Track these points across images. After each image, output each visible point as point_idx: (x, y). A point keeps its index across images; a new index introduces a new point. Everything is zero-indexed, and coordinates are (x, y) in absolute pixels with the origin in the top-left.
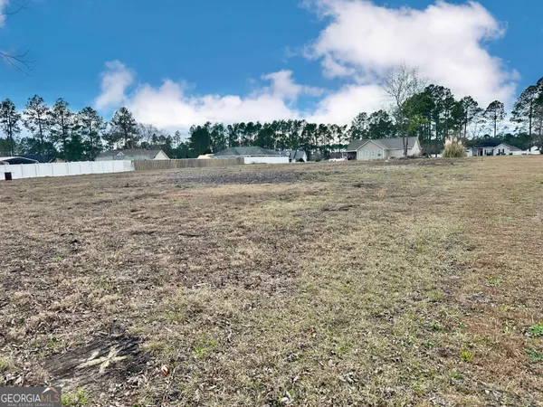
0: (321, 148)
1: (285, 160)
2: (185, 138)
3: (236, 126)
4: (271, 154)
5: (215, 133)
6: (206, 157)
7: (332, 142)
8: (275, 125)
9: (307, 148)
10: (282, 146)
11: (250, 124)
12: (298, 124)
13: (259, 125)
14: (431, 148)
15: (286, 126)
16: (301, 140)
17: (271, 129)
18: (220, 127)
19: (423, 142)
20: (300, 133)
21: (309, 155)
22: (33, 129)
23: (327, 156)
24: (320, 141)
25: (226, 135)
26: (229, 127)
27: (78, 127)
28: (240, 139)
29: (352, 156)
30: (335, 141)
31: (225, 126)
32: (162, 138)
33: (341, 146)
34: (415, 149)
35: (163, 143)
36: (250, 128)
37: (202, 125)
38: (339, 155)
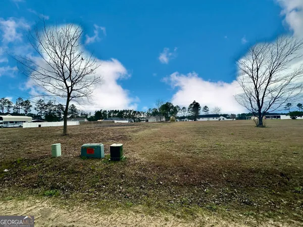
0: (138, 118)
1: (127, 122)
2: (93, 114)
3: (111, 111)
4: (122, 120)
5: (103, 113)
6: (100, 120)
7: (141, 117)
8: (124, 111)
9: (134, 118)
10: (126, 118)
11: (116, 110)
12: (131, 111)
13: (118, 111)
14: (168, 119)
15: (127, 111)
16: (132, 116)
17: (122, 112)
18: (106, 111)
19: (166, 117)
20: (131, 114)
21: (134, 120)
22: (38, 111)
23: (140, 121)
24: (138, 116)
25: (107, 113)
26: (109, 111)
27: (55, 110)
28: (112, 115)
29: (147, 121)
30: (142, 116)
31: (107, 111)
32: (85, 114)
33: (144, 118)
34: (164, 119)
35: (85, 116)
36: (116, 112)
37: (99, 110)
38: (143, 121)
